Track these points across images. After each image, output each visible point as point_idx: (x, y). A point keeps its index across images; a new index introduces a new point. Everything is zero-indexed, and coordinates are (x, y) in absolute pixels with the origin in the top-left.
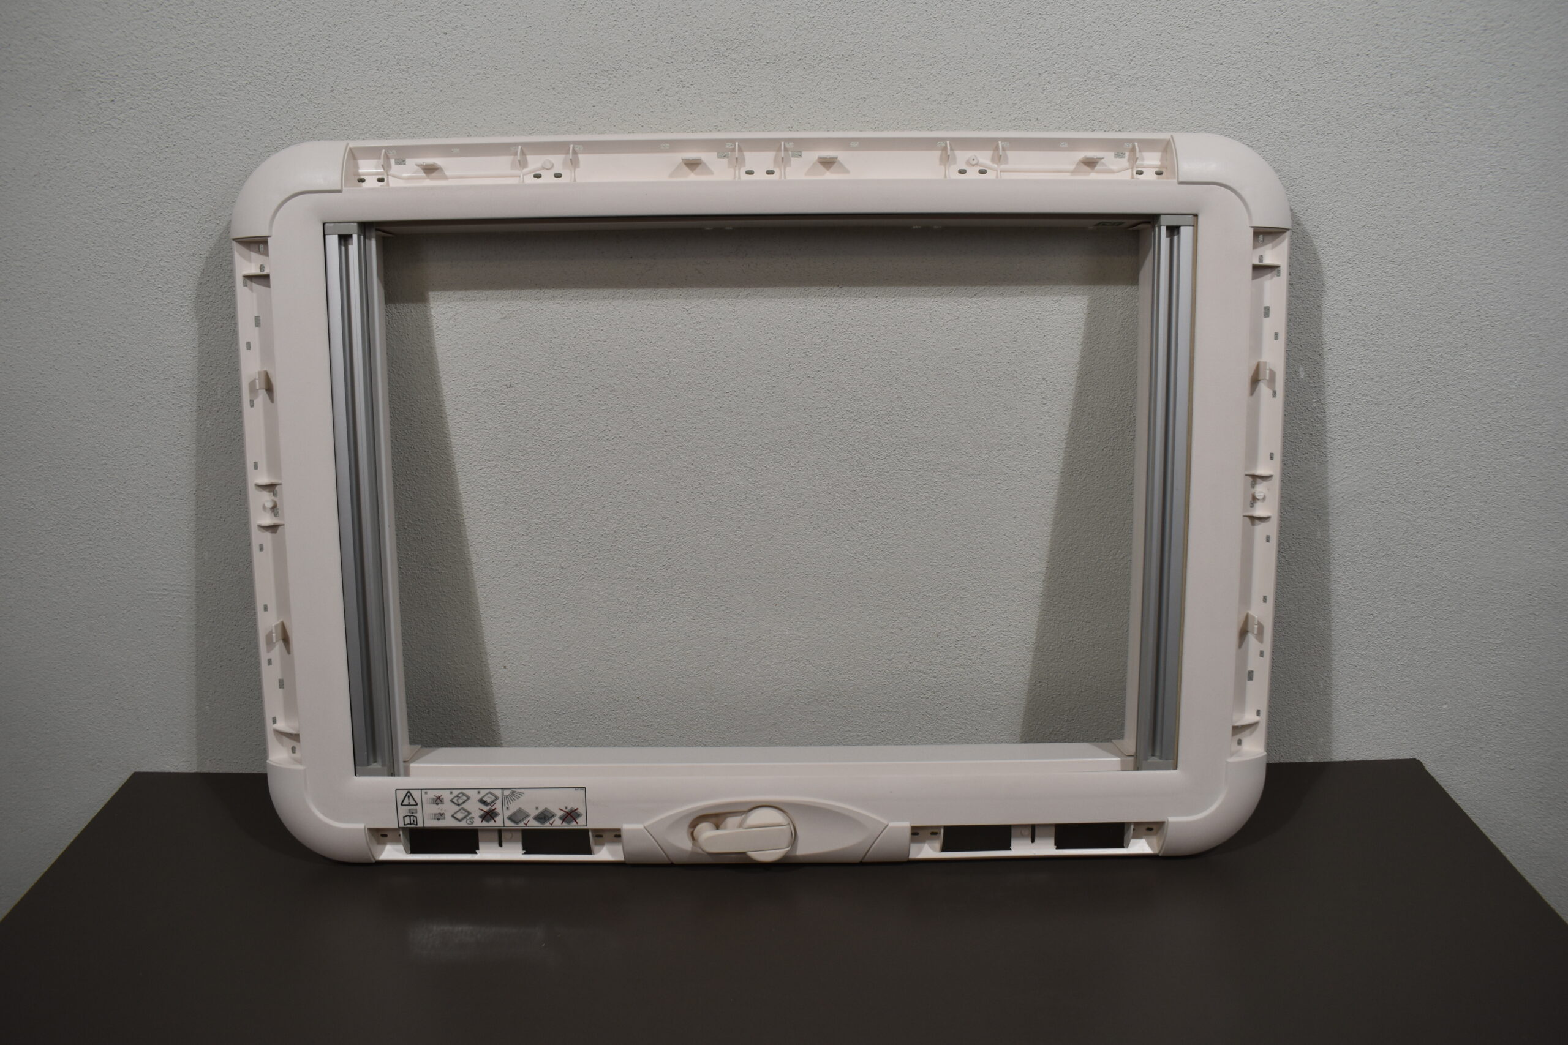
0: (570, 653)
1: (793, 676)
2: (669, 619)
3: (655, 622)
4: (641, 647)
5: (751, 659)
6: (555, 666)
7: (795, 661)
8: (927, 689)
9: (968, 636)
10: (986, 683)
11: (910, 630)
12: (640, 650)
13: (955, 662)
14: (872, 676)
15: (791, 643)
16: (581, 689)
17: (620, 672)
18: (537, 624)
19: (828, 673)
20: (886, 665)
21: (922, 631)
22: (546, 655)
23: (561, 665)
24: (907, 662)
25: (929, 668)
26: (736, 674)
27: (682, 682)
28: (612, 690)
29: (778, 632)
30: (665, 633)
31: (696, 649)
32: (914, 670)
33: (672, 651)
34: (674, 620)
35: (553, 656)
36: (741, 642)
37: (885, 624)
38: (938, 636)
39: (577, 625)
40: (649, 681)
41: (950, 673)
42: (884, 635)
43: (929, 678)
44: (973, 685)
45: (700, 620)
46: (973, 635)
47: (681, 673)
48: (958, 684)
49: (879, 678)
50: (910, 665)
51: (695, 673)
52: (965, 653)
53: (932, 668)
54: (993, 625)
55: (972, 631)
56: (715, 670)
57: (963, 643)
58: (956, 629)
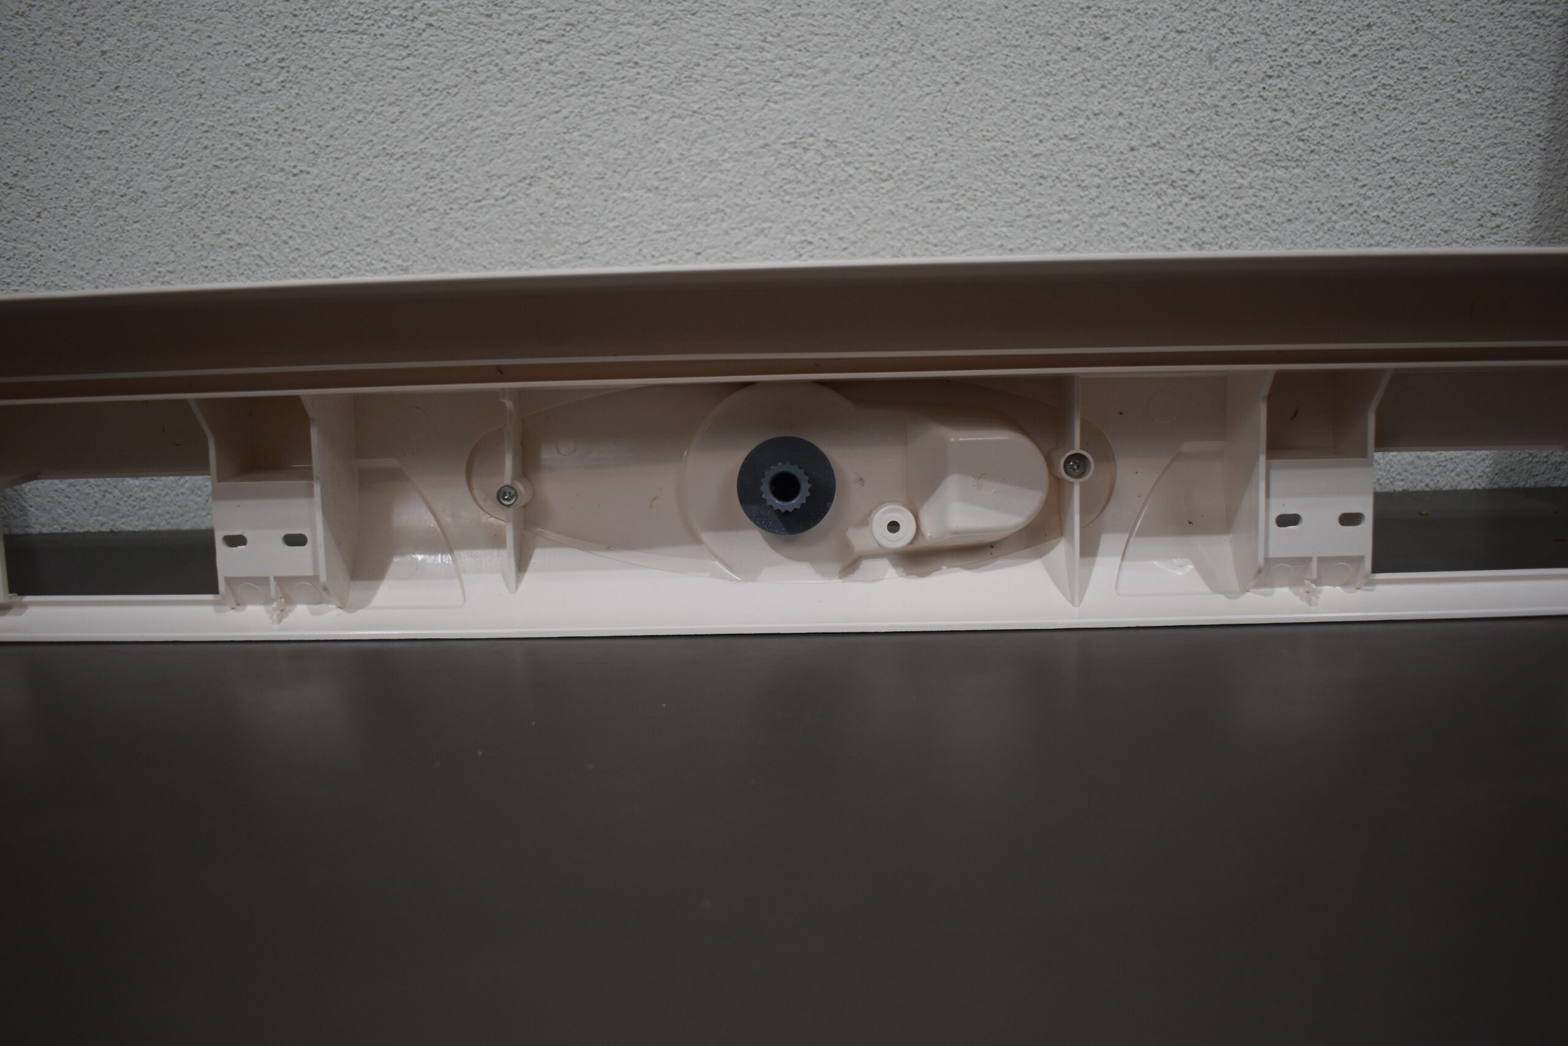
0: (135, 142)
1: (787, 198)
2: (415, 18)
3: (374, 30)
4: (338, 113)
5: (662, 144)
6: (94, 184)
7: (794, 144)
8: (1179, 235)
9: (1297, 61)
10: (1347, 218)
11: (1131, 42)
12: (334, 124)
13: (1263, 148)
14: (1022, 193)
15: (779, 88)
16: (172, 257)
17: (280, 197)
18: (38, 49)
19: (889, 185)
20: (1064, 157)
21: (1167, 45)
22: (68, 152)
23: (111, 181)
24: (1123, 146)
25: (1187, 164)
26: (619, 193)
27: (460, 223)
28: (260, 257)
29: (740, 53)
30: (406, 63)
31: (497, 114)
32: (1142, 172)
33: (427, 122)
34: (431, 20)
35: (87, 152)
36: (628, 87)
37: (1056, 20)
38: (1211, 59)
39: (151, 48)
40: (365, 223)
41: (1244, 182)
42: (1054, 57)
43: (1185, 199)
44: (1310, 222)
45: (505, 16)
46: (1313, 57)
47: (458, 194)
48: (1269, 220)
49: (1042, 200)
50: (1130, 156)
51: (497, 192)
52: (1288, 117)
53: (1196, 169)
54: (1369, 26)
55: (1308, 47)
56: (557, 182)
57: (1284, 85)
58: (1263, 38)
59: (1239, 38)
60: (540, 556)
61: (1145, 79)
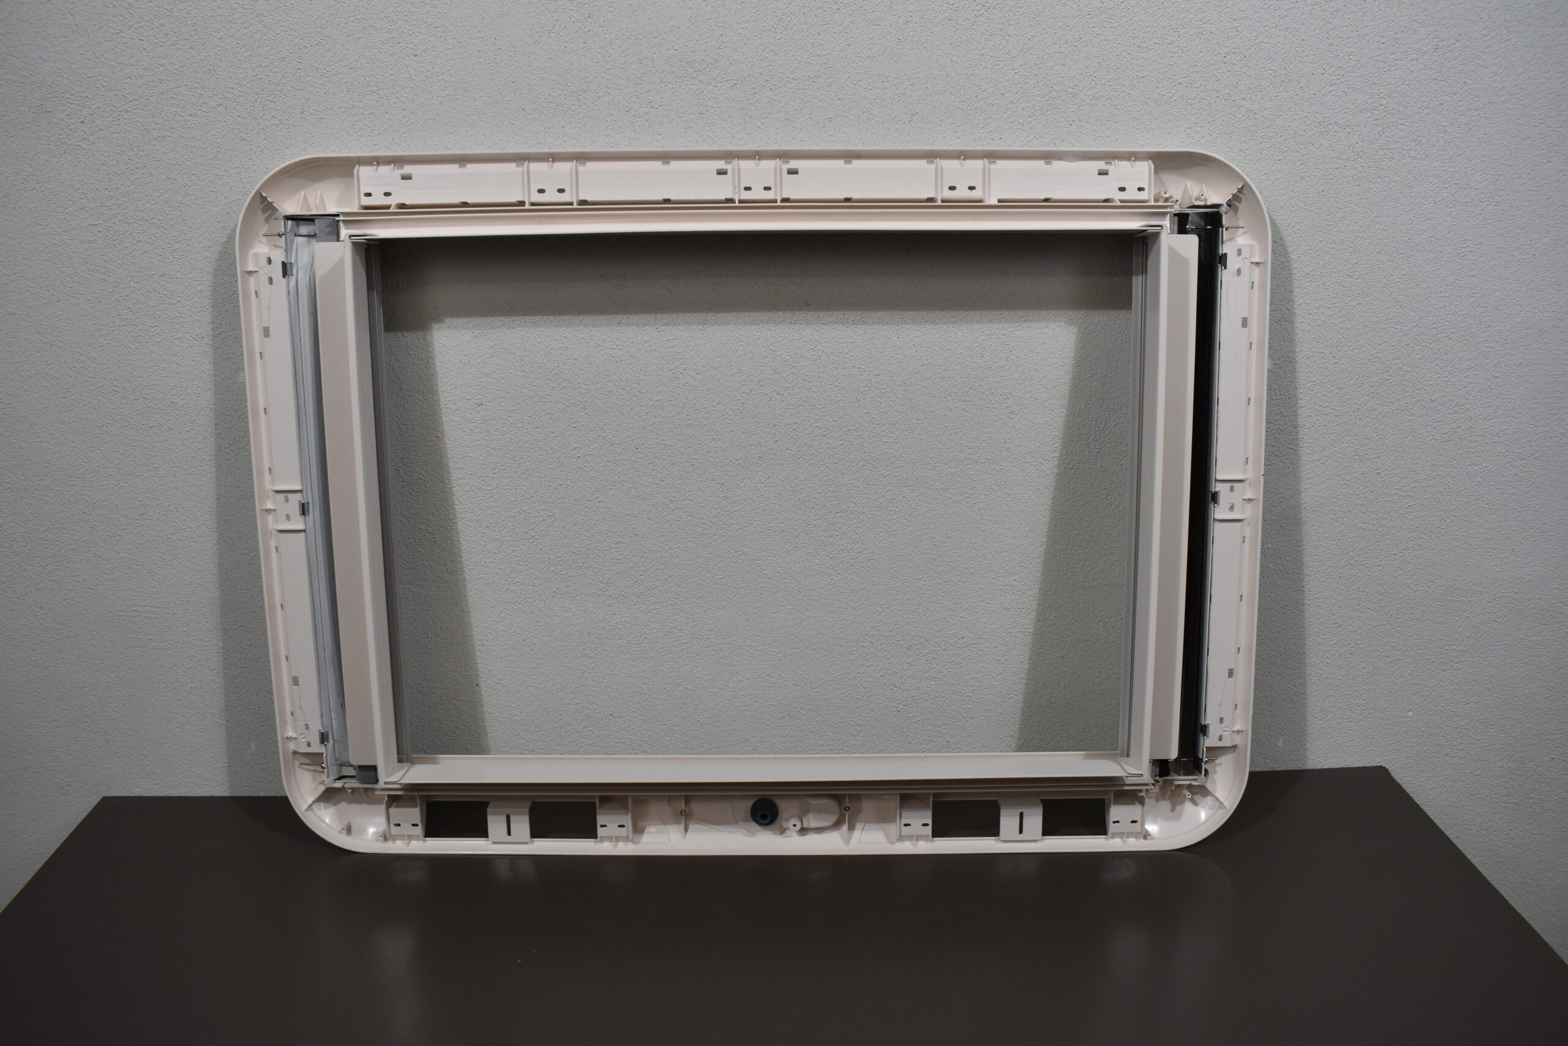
0: (543, 671)
1: (765, 691)
2: (641, 636)
3: (627, 639)
4: (614, 664)
5: (724, 675)
6: (527, 684)
7: (768, 675)
8: (898, 702)
9: (938, 649)
10: (957, 696)
11: (881, 644)
12: (612, 667)
13: (926, 675)
14: (844, 690)
15: (763, 658)
16: (554, 707)
17: (593, 689)
18: (509, 642)
19: (800, 687)
20: (858, 679)
21: (893, 645)
22: (518, 673)
23: (533, 683)
24: (878, 675)
25: (900, 681)
26: (709, 690)
27: (654, 698)
28: (585, 707)
29: (750, 648)
30: (637, 649)
31: (668, 665)
32: (885, 683)
33: (645, 667)
34: (647, 636)
35: (526, 674)
36: (713, 657)
37: (856, 638)
38: (909, 649)
39: (550, 643)
40: (622, 697)
41: (921, 686)
42: (855, 649)
43: (900, 691)
44: (944, 697)
45: (672, 636)
46: (944, 648)
47: (654, 689)
48: (929, 697)
49: (850, 692)
50: (881, 678)
51: (667, 688)
52: (935, 666)
53: (904, 682)
54: (963, 638)
55: (942, 644)
56: (688, 686)
57: (934, 656)
58: (926, 642)
59: (918, 643)
60: (691, 827)
61: (886, 655)
